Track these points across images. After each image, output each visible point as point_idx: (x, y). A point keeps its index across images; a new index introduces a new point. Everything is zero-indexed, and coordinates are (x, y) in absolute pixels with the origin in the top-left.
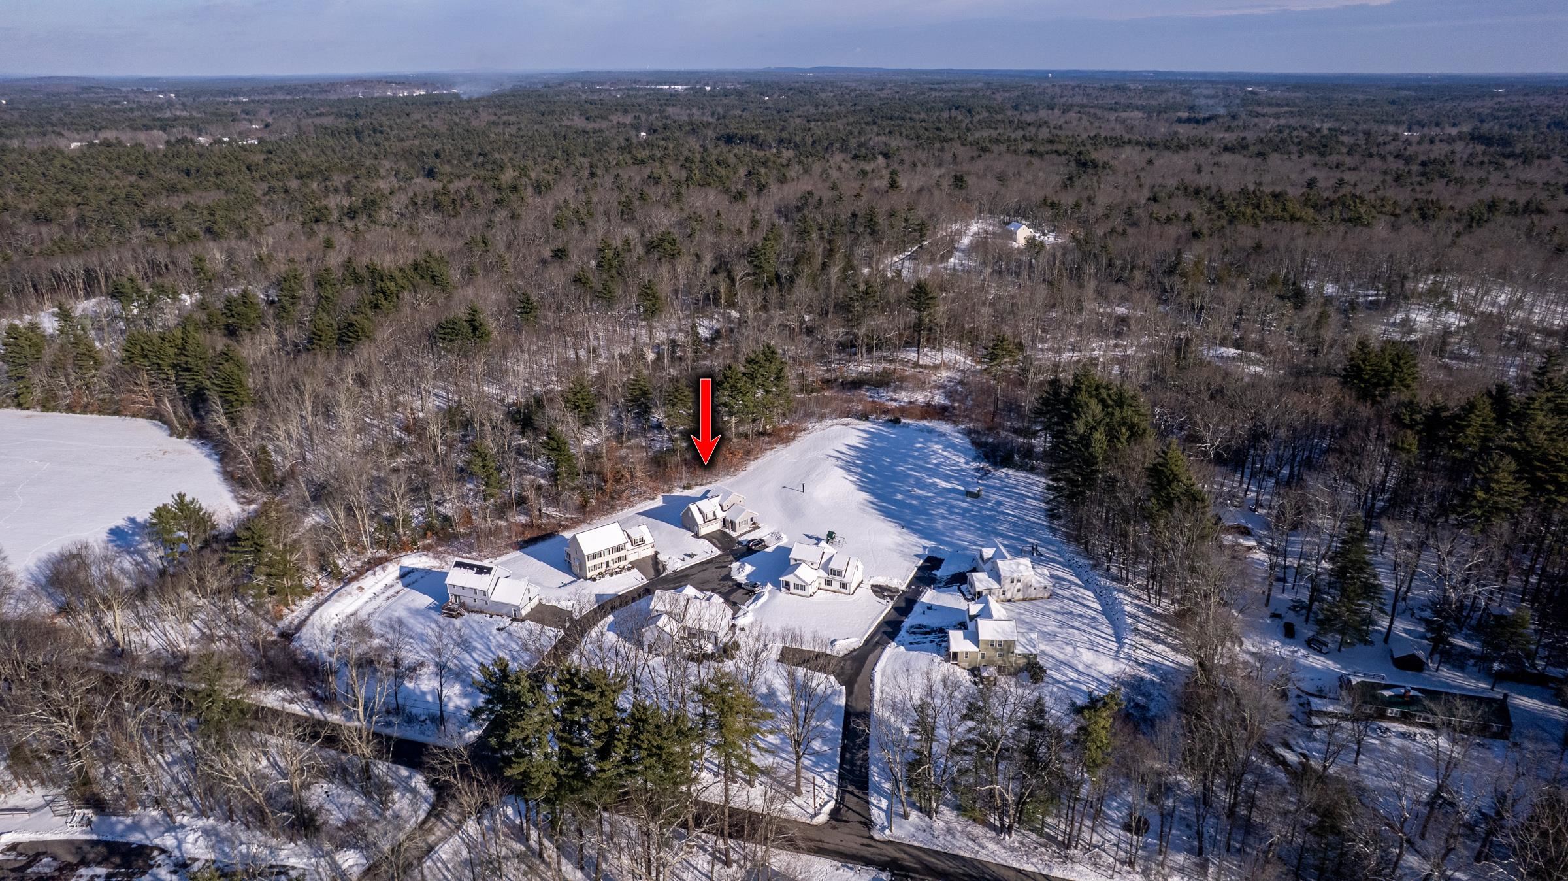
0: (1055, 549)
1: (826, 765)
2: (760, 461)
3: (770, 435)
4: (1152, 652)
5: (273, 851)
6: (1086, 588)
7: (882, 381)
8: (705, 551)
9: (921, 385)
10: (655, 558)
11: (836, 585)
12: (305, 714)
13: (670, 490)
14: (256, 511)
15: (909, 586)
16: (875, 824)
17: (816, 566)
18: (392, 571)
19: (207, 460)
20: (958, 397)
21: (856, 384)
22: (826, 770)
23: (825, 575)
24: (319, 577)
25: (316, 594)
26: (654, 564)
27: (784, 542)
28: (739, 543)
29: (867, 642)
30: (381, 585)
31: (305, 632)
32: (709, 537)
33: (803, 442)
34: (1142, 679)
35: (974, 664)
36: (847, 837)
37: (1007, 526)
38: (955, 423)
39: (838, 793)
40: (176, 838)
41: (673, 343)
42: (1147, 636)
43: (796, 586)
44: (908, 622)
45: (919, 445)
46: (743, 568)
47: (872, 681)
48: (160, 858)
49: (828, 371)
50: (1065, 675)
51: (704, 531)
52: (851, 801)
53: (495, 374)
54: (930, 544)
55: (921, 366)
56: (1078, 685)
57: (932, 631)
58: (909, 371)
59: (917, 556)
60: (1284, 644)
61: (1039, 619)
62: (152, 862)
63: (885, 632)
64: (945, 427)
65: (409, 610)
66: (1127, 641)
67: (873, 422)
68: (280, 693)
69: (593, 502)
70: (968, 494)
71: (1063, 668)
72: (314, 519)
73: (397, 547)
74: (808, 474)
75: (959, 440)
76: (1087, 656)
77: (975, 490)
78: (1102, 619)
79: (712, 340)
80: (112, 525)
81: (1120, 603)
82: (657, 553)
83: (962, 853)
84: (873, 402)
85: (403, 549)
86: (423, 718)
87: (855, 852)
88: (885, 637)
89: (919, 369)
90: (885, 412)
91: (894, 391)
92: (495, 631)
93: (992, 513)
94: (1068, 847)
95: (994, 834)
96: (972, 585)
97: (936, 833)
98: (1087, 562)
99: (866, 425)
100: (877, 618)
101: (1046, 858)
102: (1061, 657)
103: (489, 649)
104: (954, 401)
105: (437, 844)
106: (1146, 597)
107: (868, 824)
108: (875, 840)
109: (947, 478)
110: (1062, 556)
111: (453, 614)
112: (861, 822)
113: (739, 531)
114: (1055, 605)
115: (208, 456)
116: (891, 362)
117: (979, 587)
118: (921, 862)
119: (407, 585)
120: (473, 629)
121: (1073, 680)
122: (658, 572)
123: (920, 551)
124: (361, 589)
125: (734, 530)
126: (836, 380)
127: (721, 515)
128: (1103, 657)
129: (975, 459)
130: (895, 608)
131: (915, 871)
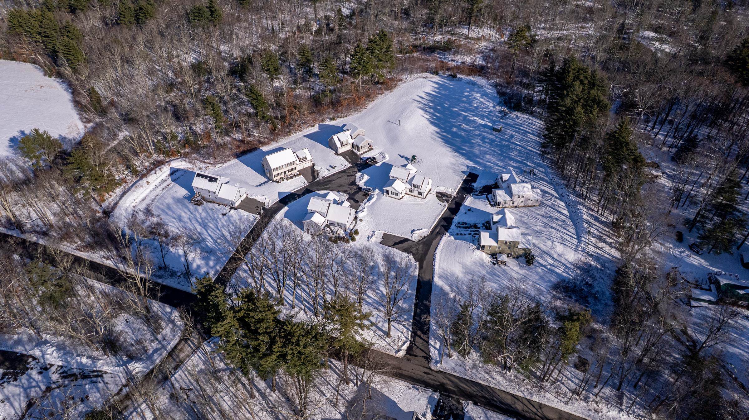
0: (543, 170)
1: (405, 317)
2: (375, 102)
3: (381, 83)
4: (597, 247)
5: (94, 359)
6: (560, 199)
7: (447, 47)
8: (342, 164)
9: (469, 51)
10: (313, 167)
11: (416, 193)
12: (115, 267)
13: (323, 121)
14: (92, 127)
15: (458, 193)
16: (432, 359)
17: (405, 181)
18: (165, 171)
19: (65, 93)
20: (491, 60)
21: (432, 49)
22: (405, 320)
23: (409, 187)
24: (126, 173)
25: (124, 185)
26: (312, 172)
27: (387, 159)
28: (361, 159)
29: (432, 232)
30: (159, 180)
31: (117, 212)
32: (343, 155)
33: (401, 88)
34: (590, 265)
35: (493, 252)
36: (416, 367)
37: (516, 153)
38: (488, 78)
39: (411, 336)
40: (41, 351)
41: (327, 18)
42: (595, 237)
43: (393, 193)
44: (457, 219)
45: (466, 94)
46: (362, 177)
47: (434, 259)
48: (33, 363)
49: (416, 39)
50: (546, 261)
51: (340, 151)
52: (419, 342)
53: (227, 38)
54: (471, 164)
55: (470, 38)
56: (553, 268)
57: (471, 226)
58: (463, 42)
59: (463, 172)
60: (675, 245)
61: (533, 221)
62: (28, 366)
63: (443, 226)
64: (481, 81)
65: (174, 198)
66: (583, 239)
67: (442, 77)
68: (102, 253)
69: (279, 127)
70: (494, 129)
71: (545, 256)
72: (124, 134)
73: (170, 154)
74: (402, 113)
75: (490, 90)
76: (559, 248)
77: (499, 127)
78: (569, 222)
79: (351, 16)
80: (11, 135)
81: (581, 212)
82: (314, 165)
83: (481, 382)
84: (442, 62)
85: (172, 155)
86: (179, 274)
87: (419, 377)
88: (443, 229)
89: (469, 40)
90: (449, 69)
91: (454, 54)
92: (221, 216)
93: (508, 143)
94: (543, 380)
95: (500, 369)
96: (495, 196)
97: (467, 368)
98: (562, 182)
99: (436, 78)
100: (438, 216)
101: (529, 387)
102: (544, 248)
103: (217, 228)
104: (488, 63)
105: (185, 360)
106: (596, 210)
107: (428, 358)
108: (432, 370)
109: (482, 117)
110: (547, 176)
111: (198, 203)
112: (424, 357)
113: (362, 151)
114: (542, 211)
115: (66, 90)
116: (452, 34)
117: (499, 199)
118: (457, 386)
119: (174, 180)
120: (209, 214)
121: (550, 265)
122: (314, 178)
123: (465, 169)
124: (148, 183)
125: (358, 150)
126: (420, 46)
127: (351, 141)
128: (569, 249)
129: (499, 104)
130: (449, 209)
131: (454, 392)
